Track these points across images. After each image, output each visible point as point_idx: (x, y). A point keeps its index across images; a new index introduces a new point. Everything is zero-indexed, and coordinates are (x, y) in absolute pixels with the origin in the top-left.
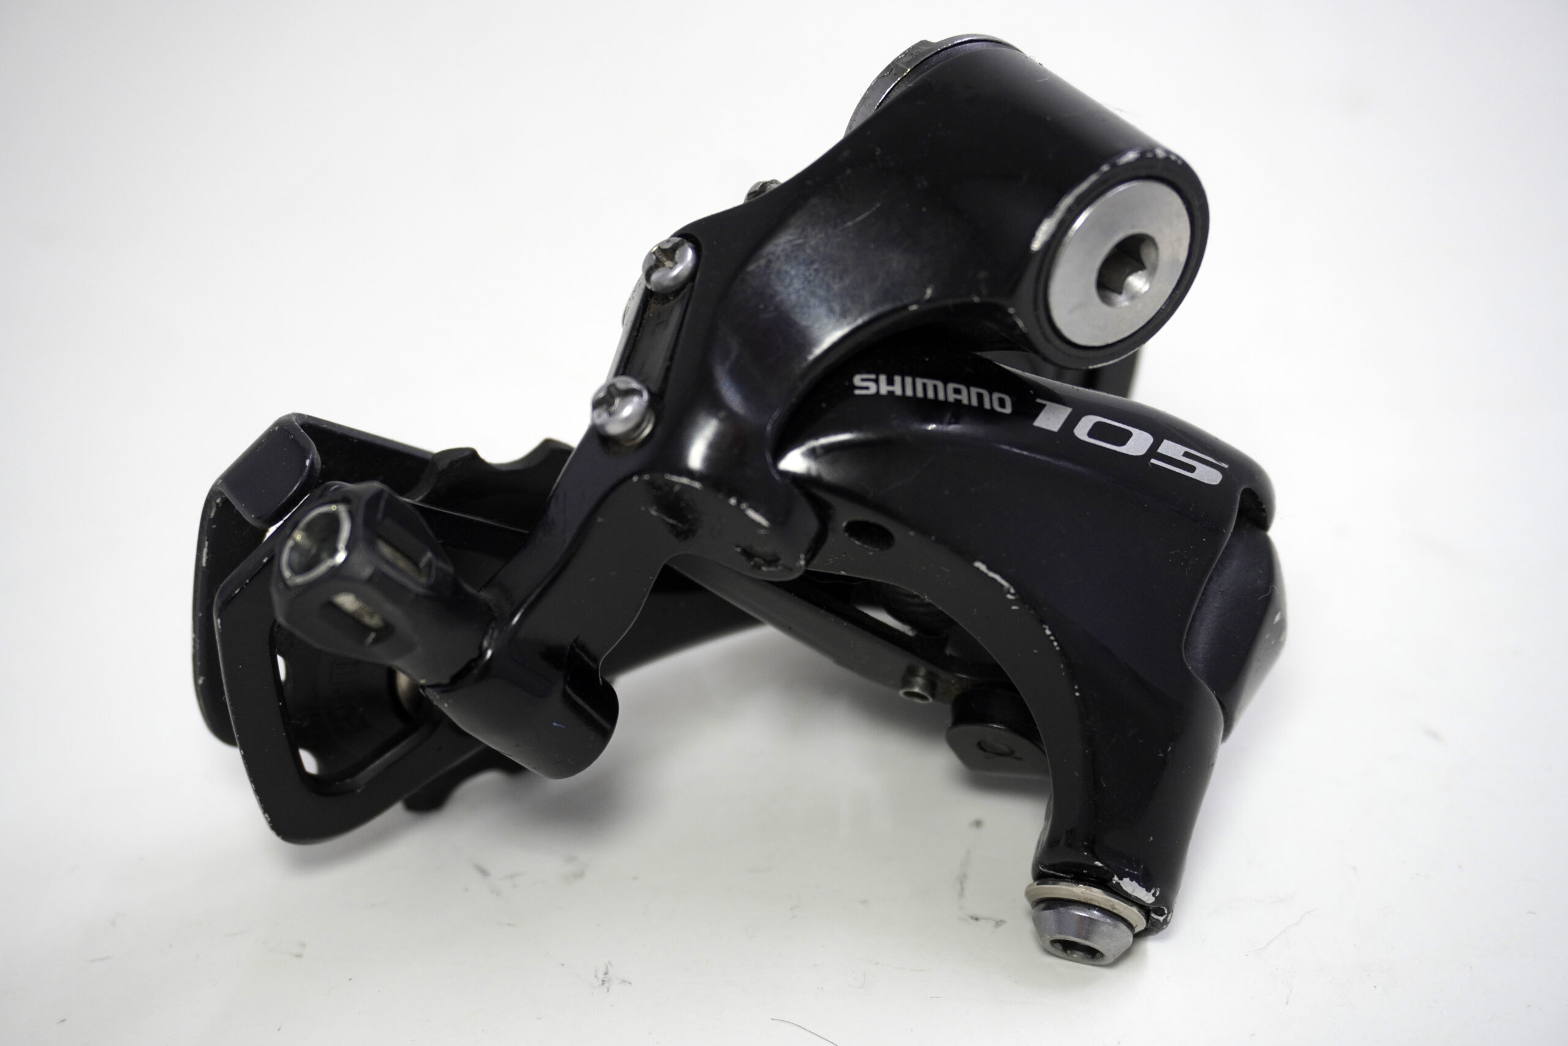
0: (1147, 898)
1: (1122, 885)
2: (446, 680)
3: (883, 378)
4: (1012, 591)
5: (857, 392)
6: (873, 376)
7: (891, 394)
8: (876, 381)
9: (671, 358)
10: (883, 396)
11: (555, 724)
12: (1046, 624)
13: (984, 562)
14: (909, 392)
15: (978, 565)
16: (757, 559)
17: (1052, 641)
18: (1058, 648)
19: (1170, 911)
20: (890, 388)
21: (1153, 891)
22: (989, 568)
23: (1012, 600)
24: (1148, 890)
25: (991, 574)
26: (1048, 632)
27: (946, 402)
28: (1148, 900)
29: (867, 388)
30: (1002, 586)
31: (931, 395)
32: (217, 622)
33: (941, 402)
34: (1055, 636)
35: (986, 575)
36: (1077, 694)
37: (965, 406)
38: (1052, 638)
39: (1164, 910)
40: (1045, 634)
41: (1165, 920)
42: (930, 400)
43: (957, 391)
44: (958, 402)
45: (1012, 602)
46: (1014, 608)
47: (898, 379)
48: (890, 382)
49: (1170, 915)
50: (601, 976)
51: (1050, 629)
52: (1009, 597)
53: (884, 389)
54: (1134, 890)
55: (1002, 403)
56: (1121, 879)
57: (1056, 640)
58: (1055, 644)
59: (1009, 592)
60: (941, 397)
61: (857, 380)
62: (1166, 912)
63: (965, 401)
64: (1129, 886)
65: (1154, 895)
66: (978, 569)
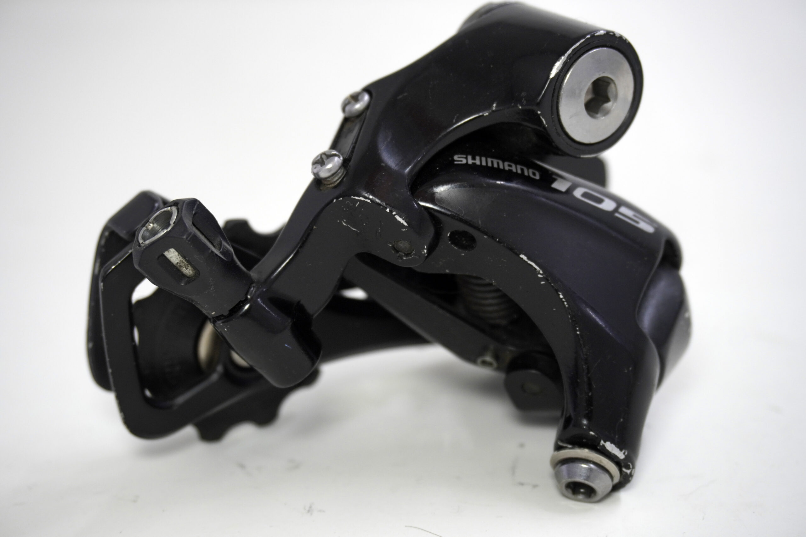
0: (621, 455)
1: (606, 446)
2: (226, 313)
3: (470, 158)
4: (541, 272)
5: (456, 163)
6: (465, 156)
7: (474, 164)
8: (466, 158)
9: (356, 143)
10: (470, 165)
11: (286, 345)
12: (560, 292)
13: (525, 255)
14: (484, 164)
15: (522, 256)
16: (400, 253)
17: (563, 302)
18: (567, 306)
19: (633, 467)
20: (474, 161)
21: (623, 451)
22: (529, 259)
23: (541, 278)
24: (621, 450)
25: (530, 262)
26: (561, 296)
27: (504, 170)
28: (621, 456)
29: (461, 161)
30: (536, 269)
31: (495, 166)
32: (101, 285)
33: (501, 169)
34: (565, 299)
35: (527, 262)
36: (578, 333)
37: (514, 173)
38: (564, 300)
39: (629, 466)
40: (559, 297)
41: (631, 473)
42: (495, 168)
43: (510, 166)
44: (510, 171)
45: (541, 279)
46: (542, 283)
47: (478, 158)
48: (474, 159)
49: (633, 470)
50: (307, 508)
51: (563, 295)
52: (540, 276)
53: (470, 161)
54: (613, 450)
55: (534, 174)
56: (605, 442)
57: (566, 301)
58: (565, 303)
59: (539, 273)
60: (501, 167)
61: (456, 157)
62: (631, 467)
63: (514, 170)
64: (610, 447)
65: (624, 453)
66: (522, 259)
